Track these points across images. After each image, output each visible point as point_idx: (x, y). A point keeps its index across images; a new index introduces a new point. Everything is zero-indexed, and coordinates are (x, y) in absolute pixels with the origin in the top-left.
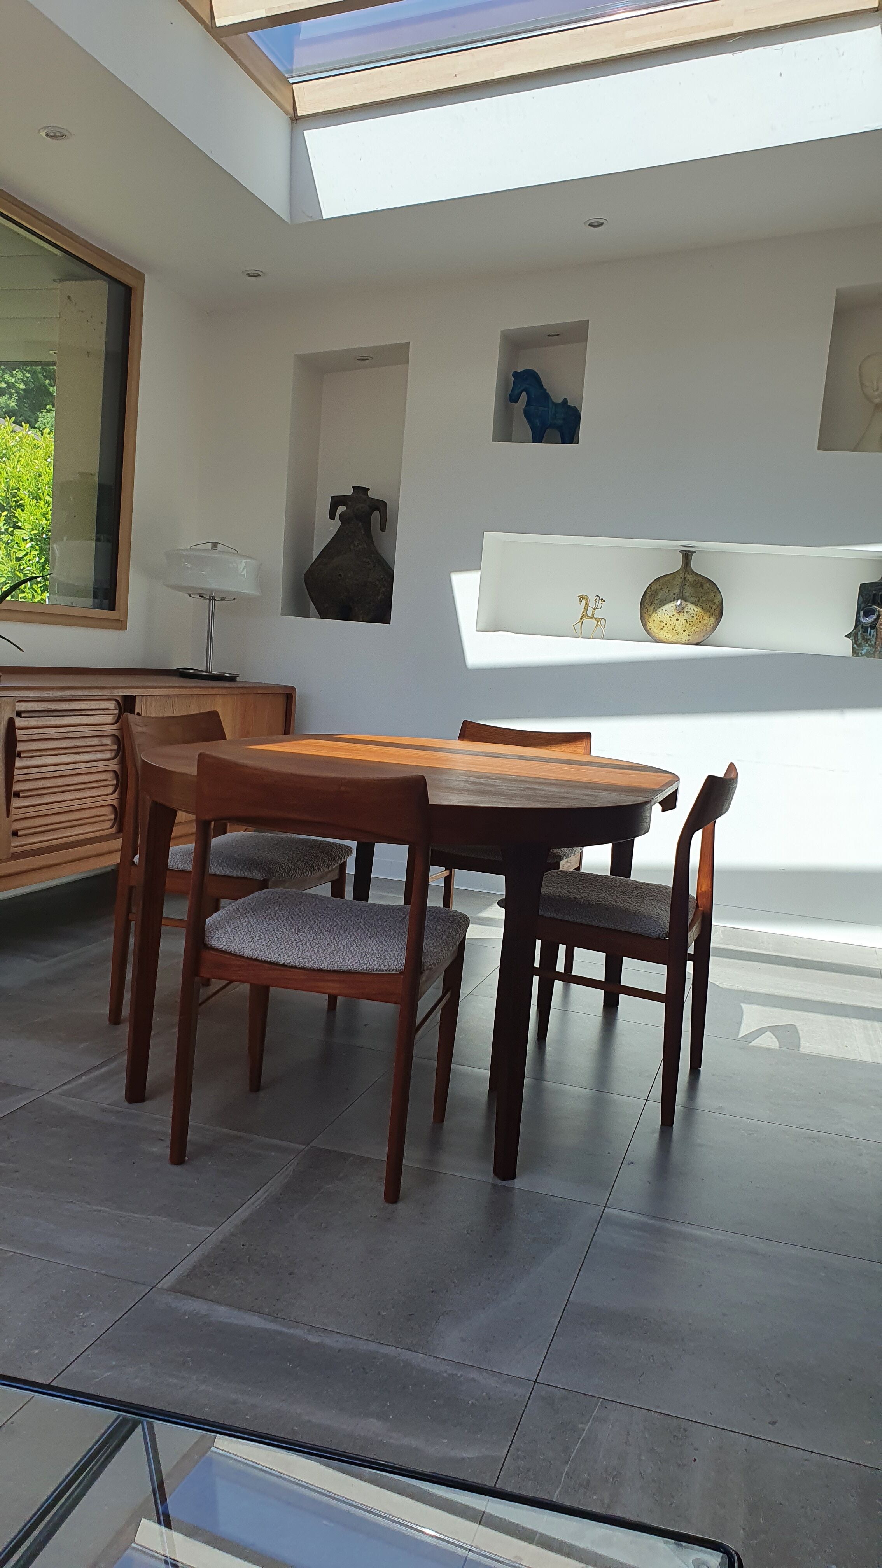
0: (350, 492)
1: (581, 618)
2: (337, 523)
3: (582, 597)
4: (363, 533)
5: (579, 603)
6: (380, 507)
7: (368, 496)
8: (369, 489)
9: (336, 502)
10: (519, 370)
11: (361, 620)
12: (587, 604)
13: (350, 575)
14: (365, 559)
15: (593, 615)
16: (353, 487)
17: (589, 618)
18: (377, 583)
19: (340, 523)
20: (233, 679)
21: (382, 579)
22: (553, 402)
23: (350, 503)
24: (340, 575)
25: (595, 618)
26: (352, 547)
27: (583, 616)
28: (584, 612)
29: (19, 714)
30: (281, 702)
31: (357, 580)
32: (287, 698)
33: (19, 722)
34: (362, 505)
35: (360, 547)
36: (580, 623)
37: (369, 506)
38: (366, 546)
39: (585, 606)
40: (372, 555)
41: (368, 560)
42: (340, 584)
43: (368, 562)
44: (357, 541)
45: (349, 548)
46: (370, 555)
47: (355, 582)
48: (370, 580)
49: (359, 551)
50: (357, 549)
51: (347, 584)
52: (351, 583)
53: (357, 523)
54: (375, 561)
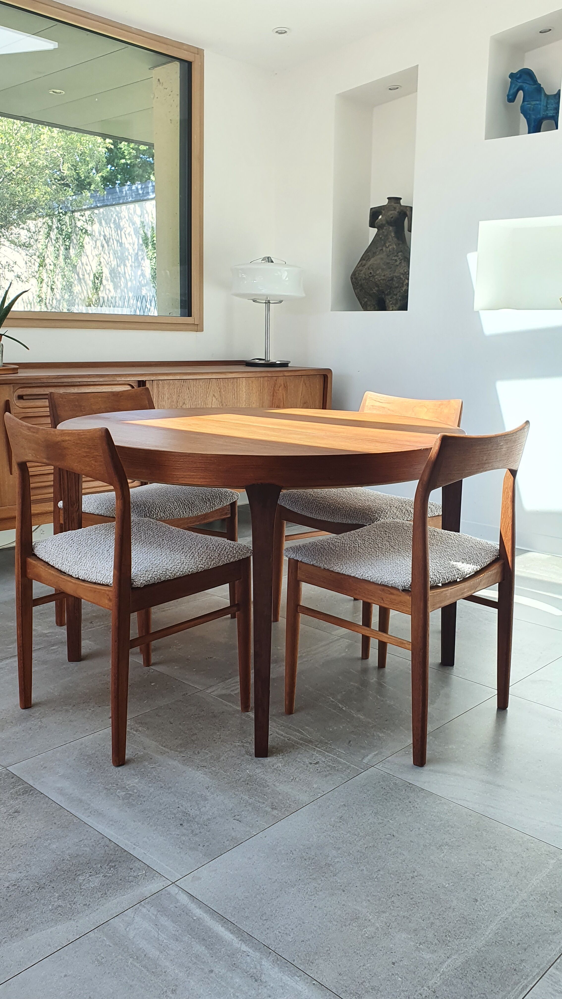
0: (385, 202)
2: (374, 231)
4: (393, 237)
6: (407, 212)
7: (400, 204)
8: (401, 198)
9: (375, 212)
10: (515, 71)
13: (378, 272)
14: (394, 258)
16: (389, 198)
18: (402, 277)
19: (376, 231)
20: (284, 365)
21: (406, 273)
22: (545, 94)
23: (385, 211)
24: (371, 273)
26: (384, 248)
30: (319, 381)
31: (384, 276)
32: (325, 378)
34: (394, 212)
35: (390, 247)
37: (399, 212)
38: (395, 247)
40: (400, 254)
41: (396, 258)
42: (371, 281)
43: (396, 260)
44: (389, 242)
45: (382, 250)
46: (397, 253)
47: (383, 278)
48: (396, 274)
49: (390, 251)
50: (388, 250)
51: (376, 280)
52: (380, 279)
53: (389, 228)
54: (401, 258)
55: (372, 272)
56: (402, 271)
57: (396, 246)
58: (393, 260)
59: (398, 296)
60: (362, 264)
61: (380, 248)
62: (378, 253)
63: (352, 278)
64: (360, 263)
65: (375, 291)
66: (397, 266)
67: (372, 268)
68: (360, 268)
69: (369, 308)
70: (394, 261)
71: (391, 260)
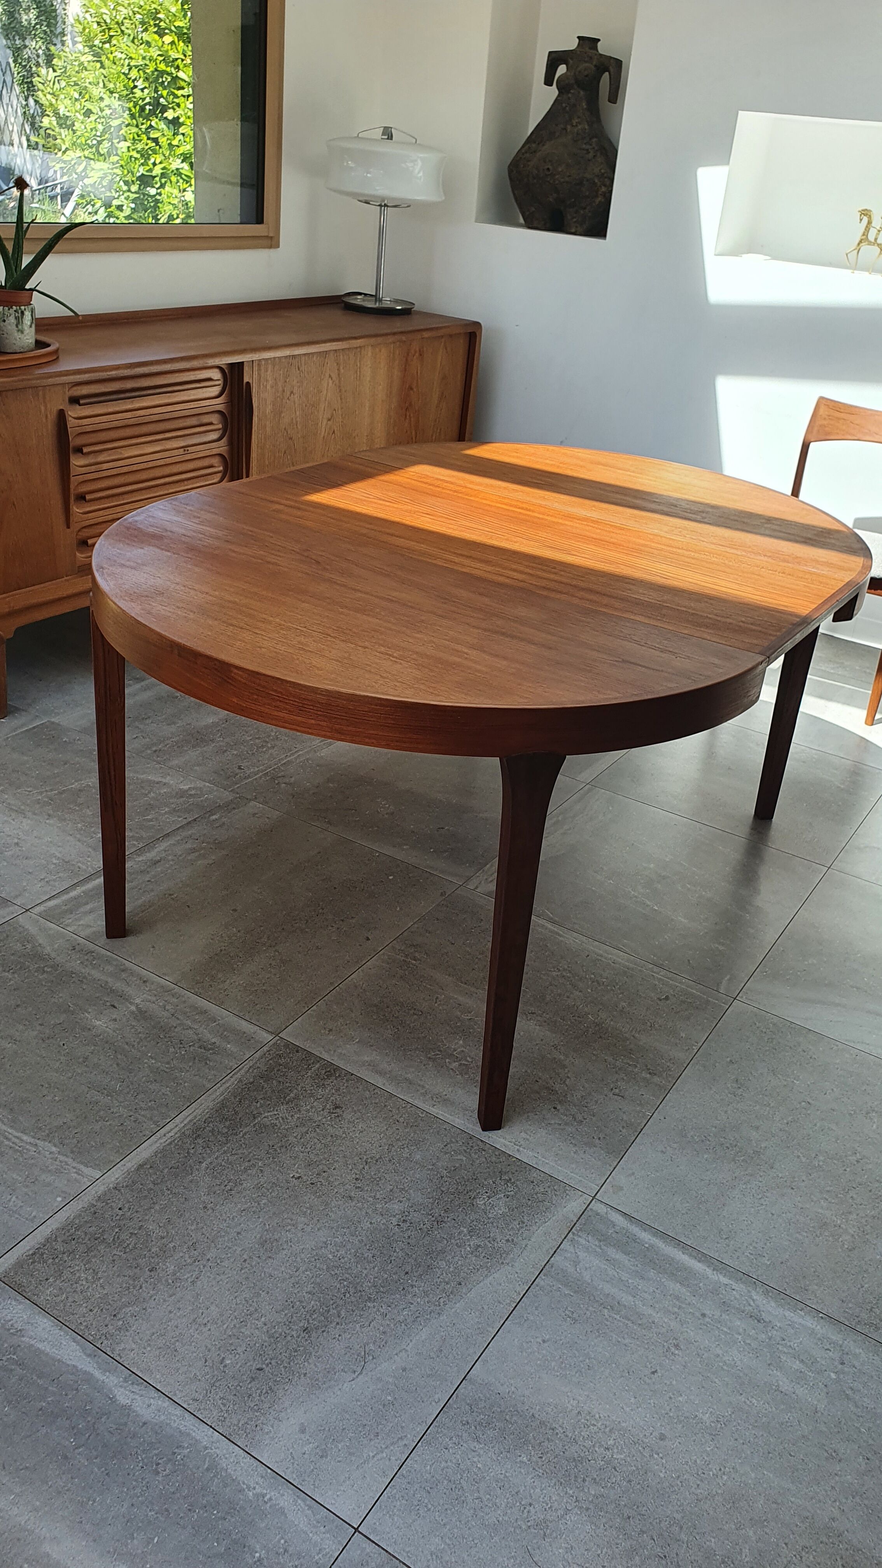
0: (573, 44)
1: (859, 244)
2: (553, 92)
3: (865, 213)
4: (585, 107)
5: (859, 221)
6: (611, 67)
7: (597, 51)
8: (599, 40)
9: (555, 59)
11: (573, 230)
12: (869, 223)
13: (560, 169)
14: (584, 146)
15: (876, 239)
16: (578, 37)
17: (870, 243)
18: (596, 181)
19: (557, 92)
20: (407, 312)
21: (603, 174)
23: (571, 62)
24: (548, 169)
25: (878, 245)
26: (569, 127)
27: (861, 242)
28: (864, 235)
29: (75, 401)
30: (461, 346)
31: (569, 176)
32: (470, 339)
33: (73, 412)
34: (587, 65)
35: (580, 127)
36: (856, 251)
37: (595, 66)
38: (587, 127)
39: (867, 227)
40: (594, 140)
41: (588, 147)
42: (548, 182)
43: (587, 150)
44: (579, 117)
45: (565, 129)
46: (590, 139)
47: (567, 179)
48: (588, 176)
49: (578, 134)
50: (576, 130)
51: (557, 182)
52: (562, 180)
53: (579, 92)
54: (596, 148)
55: (550, 167)
56: (596, 171)
57: (589, 125)
58: (584, 149)
59: (587, 211)
60: (529, 148)
61: (562, 126)
62: (557, 134)
63: (510, 171)
64: (527, 147)
65: (551, 200)
66: (589, 160)
67: (550, 161)
68: (528, 155)
69: (535, 224)
70: (585, 152)
71: (580, 149)
